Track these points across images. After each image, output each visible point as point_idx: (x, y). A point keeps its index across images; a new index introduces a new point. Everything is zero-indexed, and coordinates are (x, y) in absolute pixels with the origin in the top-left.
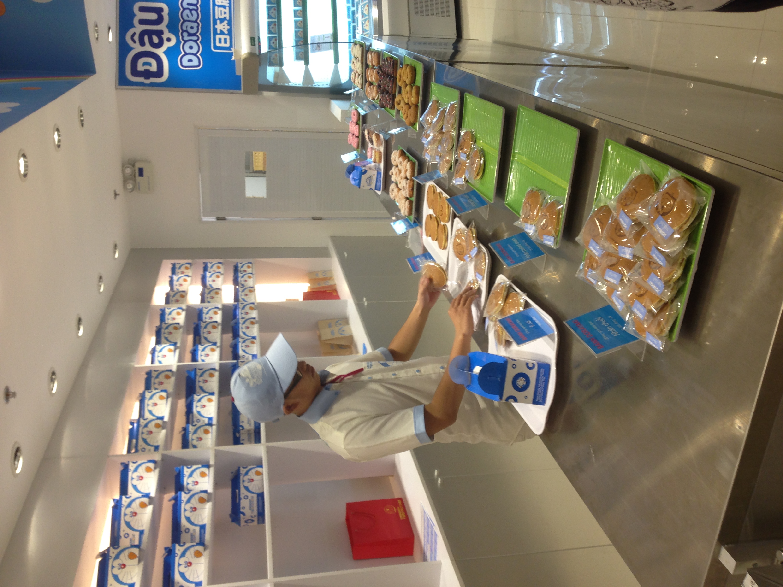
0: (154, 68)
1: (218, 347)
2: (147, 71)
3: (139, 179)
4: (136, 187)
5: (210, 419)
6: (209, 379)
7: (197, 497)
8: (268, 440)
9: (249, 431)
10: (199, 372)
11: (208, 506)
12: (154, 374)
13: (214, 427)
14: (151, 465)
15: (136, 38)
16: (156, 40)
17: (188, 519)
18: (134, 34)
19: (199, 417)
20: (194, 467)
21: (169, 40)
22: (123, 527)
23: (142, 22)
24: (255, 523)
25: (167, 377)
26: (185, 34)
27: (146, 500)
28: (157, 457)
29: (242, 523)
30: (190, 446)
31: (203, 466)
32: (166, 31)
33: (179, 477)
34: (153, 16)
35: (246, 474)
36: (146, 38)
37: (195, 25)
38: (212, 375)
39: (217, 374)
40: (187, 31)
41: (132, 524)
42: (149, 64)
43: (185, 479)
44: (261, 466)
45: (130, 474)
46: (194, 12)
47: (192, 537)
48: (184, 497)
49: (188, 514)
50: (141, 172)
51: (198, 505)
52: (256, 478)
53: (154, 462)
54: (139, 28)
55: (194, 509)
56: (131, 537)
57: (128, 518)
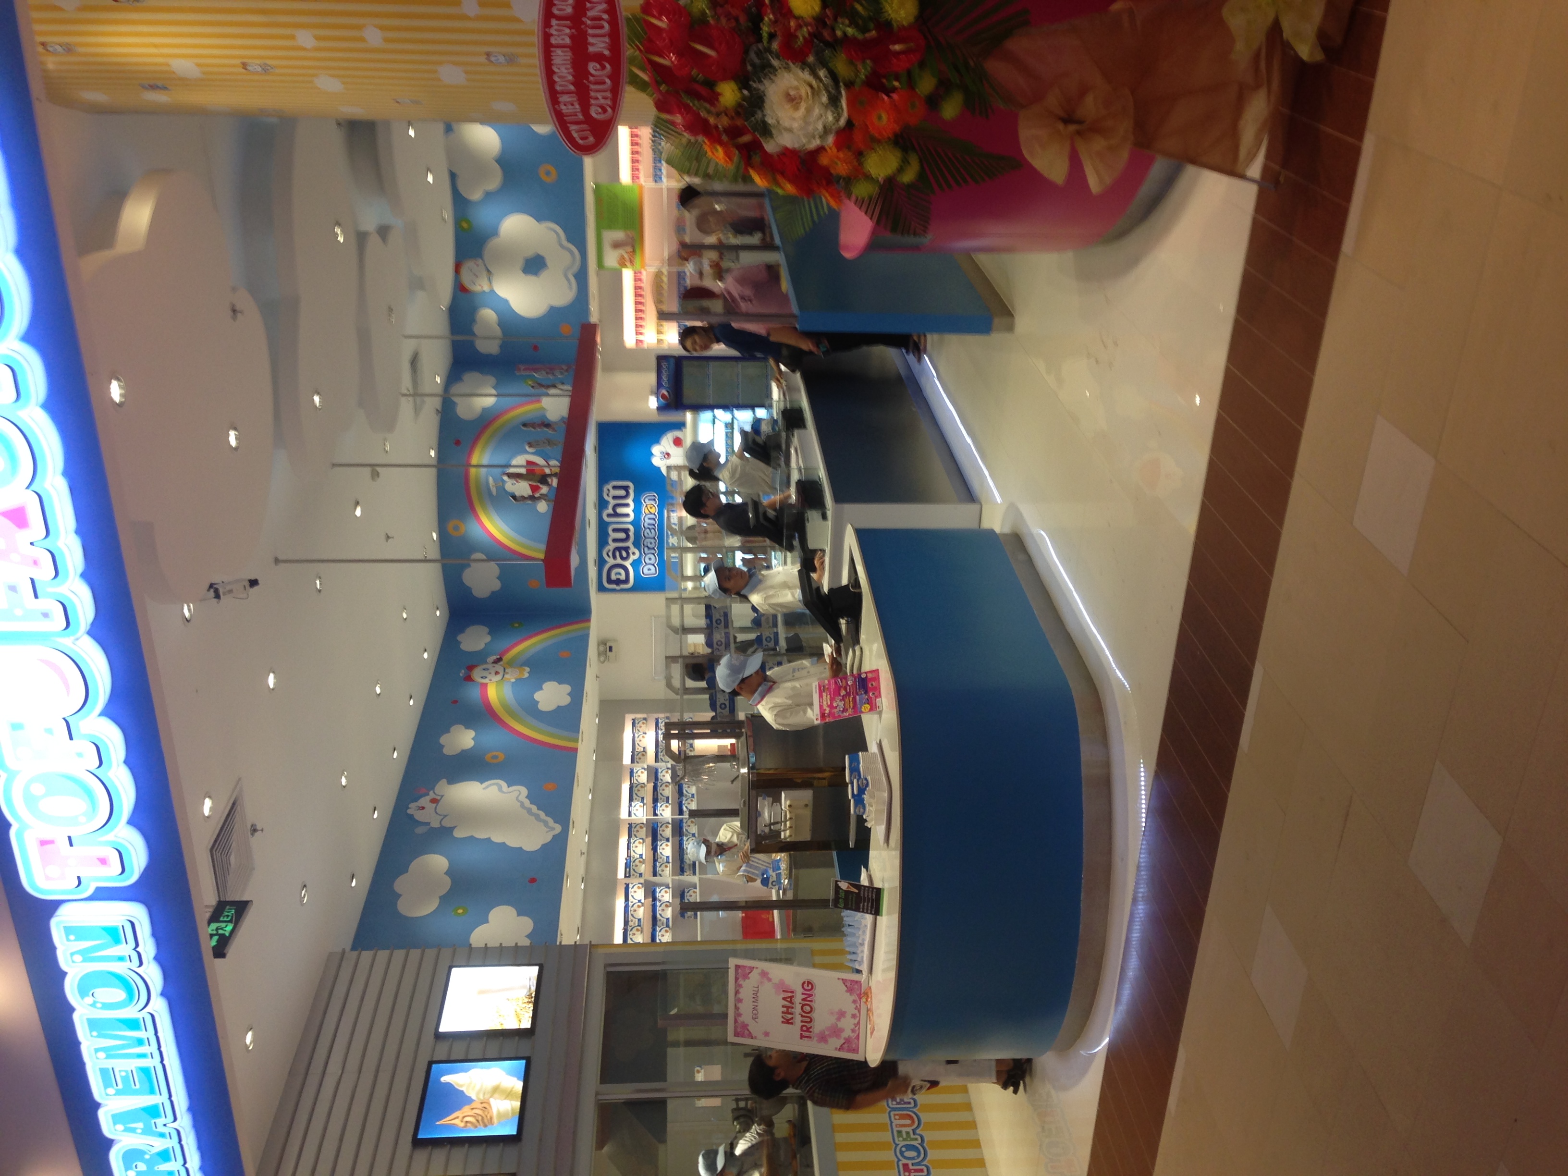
0: (623, 577)
1: (670, 804)
2: (618, 579)
3: (608, 653)
4: (607, 658)
5: (668, 857)
6: (666, 829)
7: (664, 904)
8: (700, 874)
9: (689, 865)
10: (659, 825)
11: (670, 909)
12: (633, 826)
13: (671, 864)
14: (640, 885)
15: (610, 554)
16: (624, 554)
17: (660, 915)
18: (609, 551)
19: (661, 856)
20: (662, 888)
21: (634, 554)
22: (630, 917)
23: (615, 540)
24: (693, 918)
25: (641, 827)
26: (646, 549)
27: (640, 904)
28: (642, 881)
29: (686, 917)
30: (658, 875)
31: (666, 888)
32: (632, 547)
33: (654, 893)
34: (622, 535)
35: (688, 892)
36: (617, 554)
37: (653, 541)
38: (667, 827)
39: (670, 826)
40: (647, 547)
41: (634, 915)
42: (620, 574)
43: (657, 894)
44: (696, 889)
45: (630, 889)
46: (653, 531)
47: (663, 924)
48: (658, 904)
49: (660, 912)
50: (611, 649)
51: (665, 908)
52: (694, 895)
53: (641, 884)
54: (612, 546)
55: (663, 910)
56: (634, 921)
57: (632, 913)
